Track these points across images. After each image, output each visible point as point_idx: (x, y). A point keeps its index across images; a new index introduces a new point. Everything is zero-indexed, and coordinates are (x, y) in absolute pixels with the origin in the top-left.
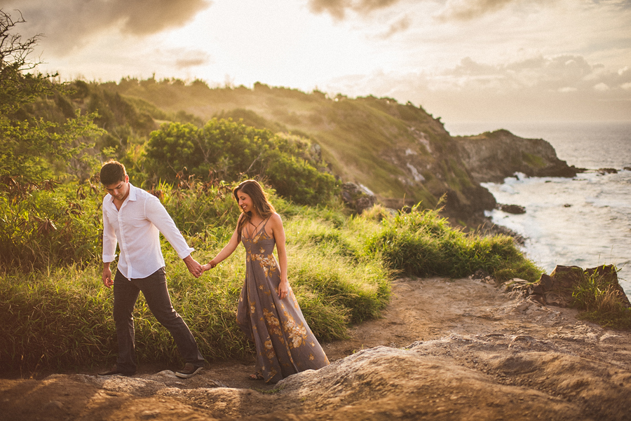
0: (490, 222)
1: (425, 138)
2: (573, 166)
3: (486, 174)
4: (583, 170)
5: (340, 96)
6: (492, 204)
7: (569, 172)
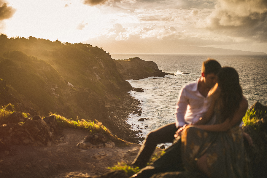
0: (129, 95)
1: (102, 61)
2: (164, 72)
3: (130, 76)
4: (168, 74)
5: (67, 43)
6: (130, 88)
7: (162, 75)
